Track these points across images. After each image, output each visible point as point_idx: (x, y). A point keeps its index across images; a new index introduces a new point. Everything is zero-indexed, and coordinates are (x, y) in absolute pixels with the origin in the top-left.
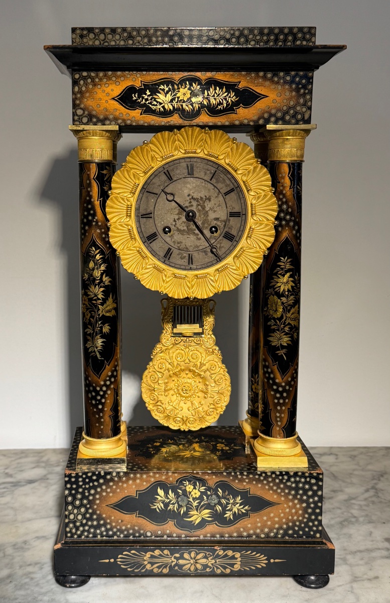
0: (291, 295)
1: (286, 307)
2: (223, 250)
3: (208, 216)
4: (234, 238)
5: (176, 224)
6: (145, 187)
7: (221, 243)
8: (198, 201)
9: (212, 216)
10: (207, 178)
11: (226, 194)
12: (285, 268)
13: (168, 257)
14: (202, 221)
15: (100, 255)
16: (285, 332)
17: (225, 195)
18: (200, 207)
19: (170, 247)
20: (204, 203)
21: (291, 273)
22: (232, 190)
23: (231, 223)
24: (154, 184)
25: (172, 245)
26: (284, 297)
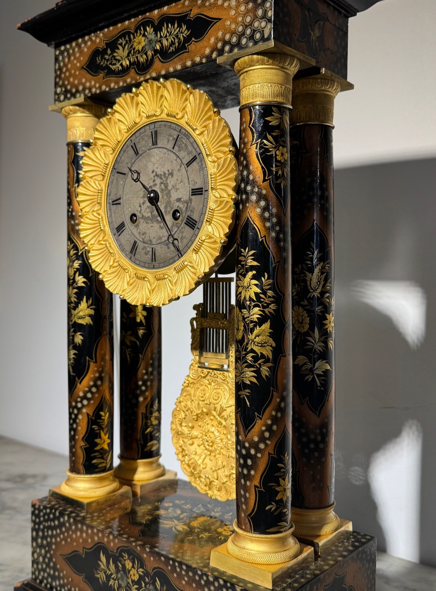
0: (255, 306)
1: (248, 325)
2: (185, 241)
3: (170, 196)
4: (195, 224)
5: (141, 209)
6: (116, 167)
7: (183, 233)
8: (161, 178)
9: (174, 195)
10: (170, 146)
11: (188, 164)
12: (246, 265)
13: (134, 253)
14: (165, 204)
15: (74, 250)
16: (248, 362)
17: (187, 167)
18: (163, 185)
19: (136, 239)
20: (167, 180)
21: (254, 272)
22: (194, 159)
23: (193, 204)
24: (123, 162)
25: (138, 236)
26: (245, 308)
